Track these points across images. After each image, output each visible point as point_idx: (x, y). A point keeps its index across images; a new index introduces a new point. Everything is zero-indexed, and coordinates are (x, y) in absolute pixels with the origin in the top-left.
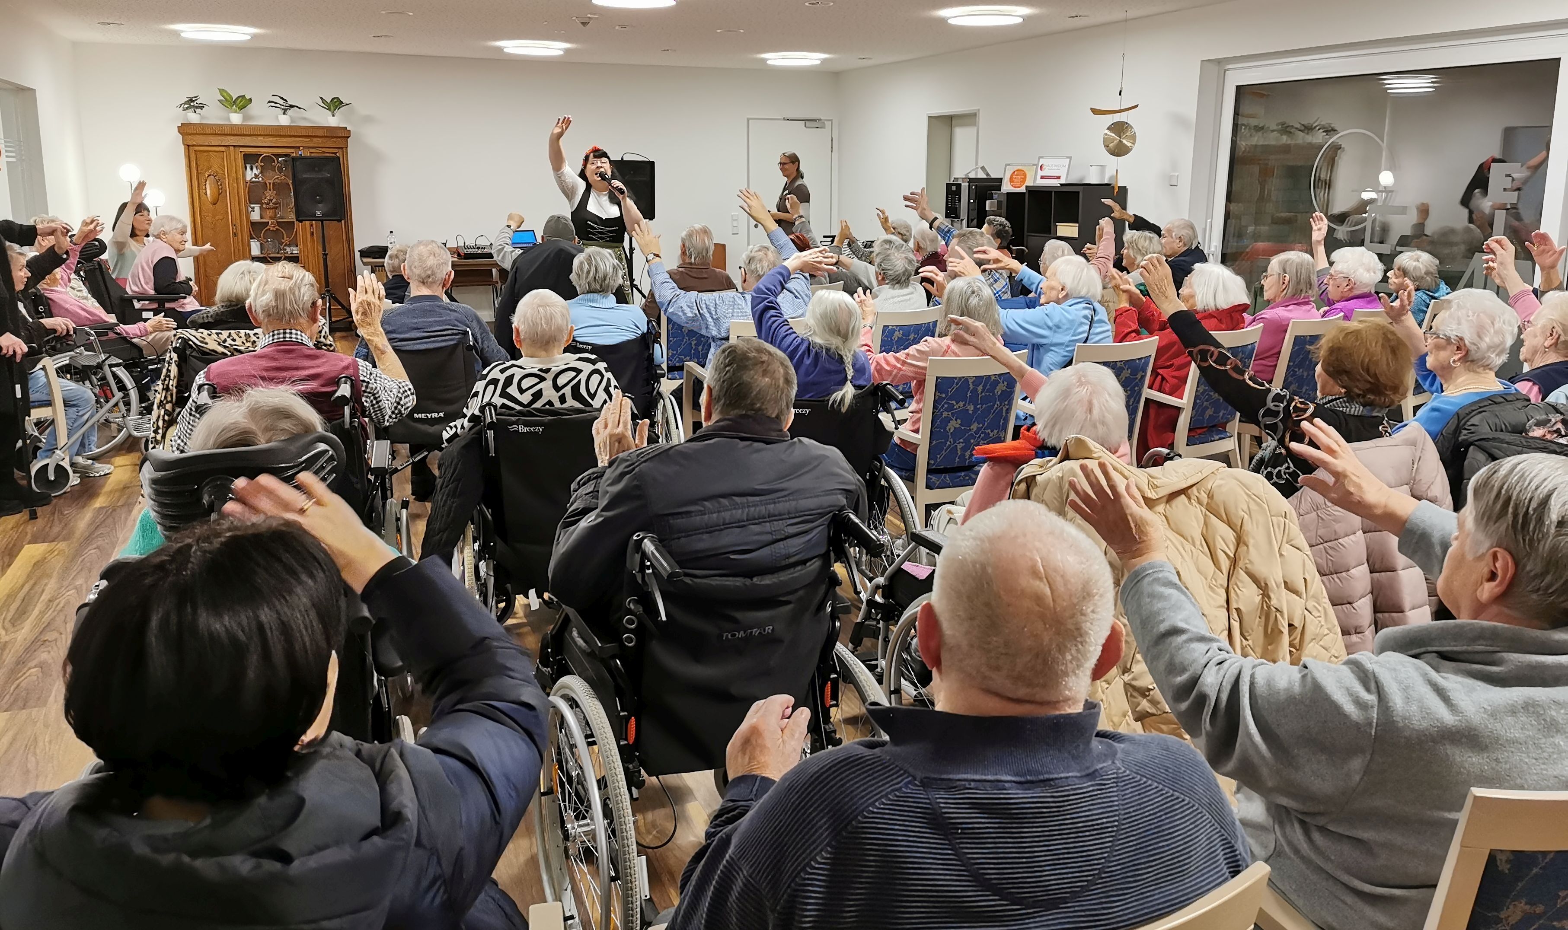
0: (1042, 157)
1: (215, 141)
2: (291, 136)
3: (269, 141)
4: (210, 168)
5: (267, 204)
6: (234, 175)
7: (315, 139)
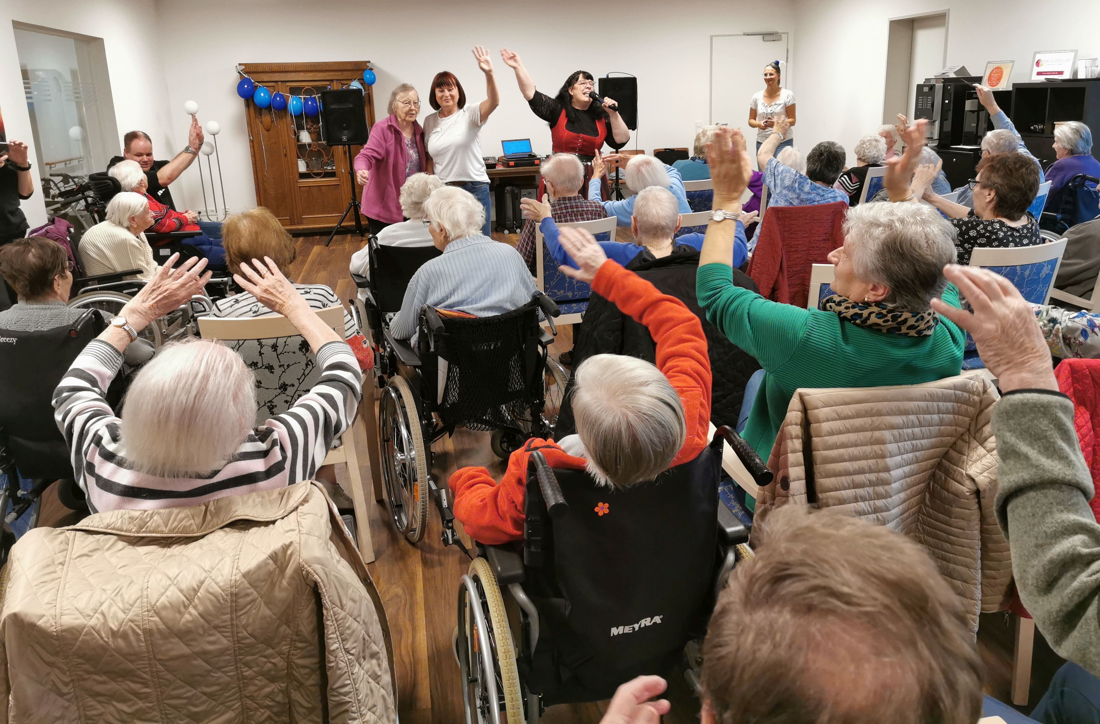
0: (1039, 53)
1: (266, 77)
2: (326, 71)
3: (309, 76)
5: (310, 129)
7: (345, 73)
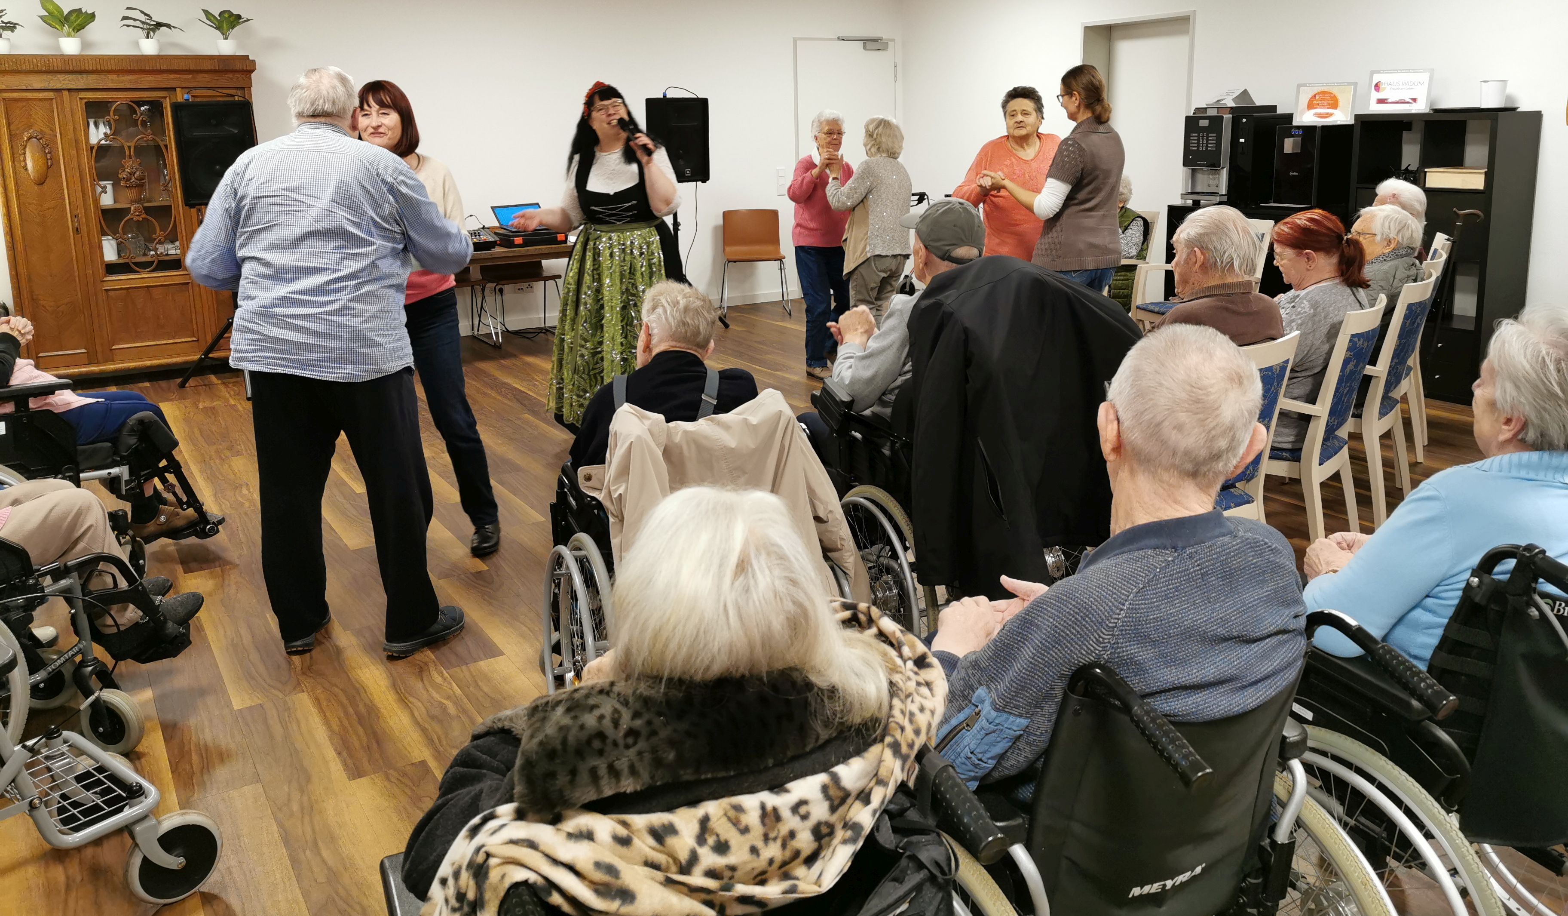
1: (37, 82)
2: (161, 72)
3: (127, 81)
4: (30, 127)
5: (128, 180)
6: (71, 135)
7: (200, 77)
